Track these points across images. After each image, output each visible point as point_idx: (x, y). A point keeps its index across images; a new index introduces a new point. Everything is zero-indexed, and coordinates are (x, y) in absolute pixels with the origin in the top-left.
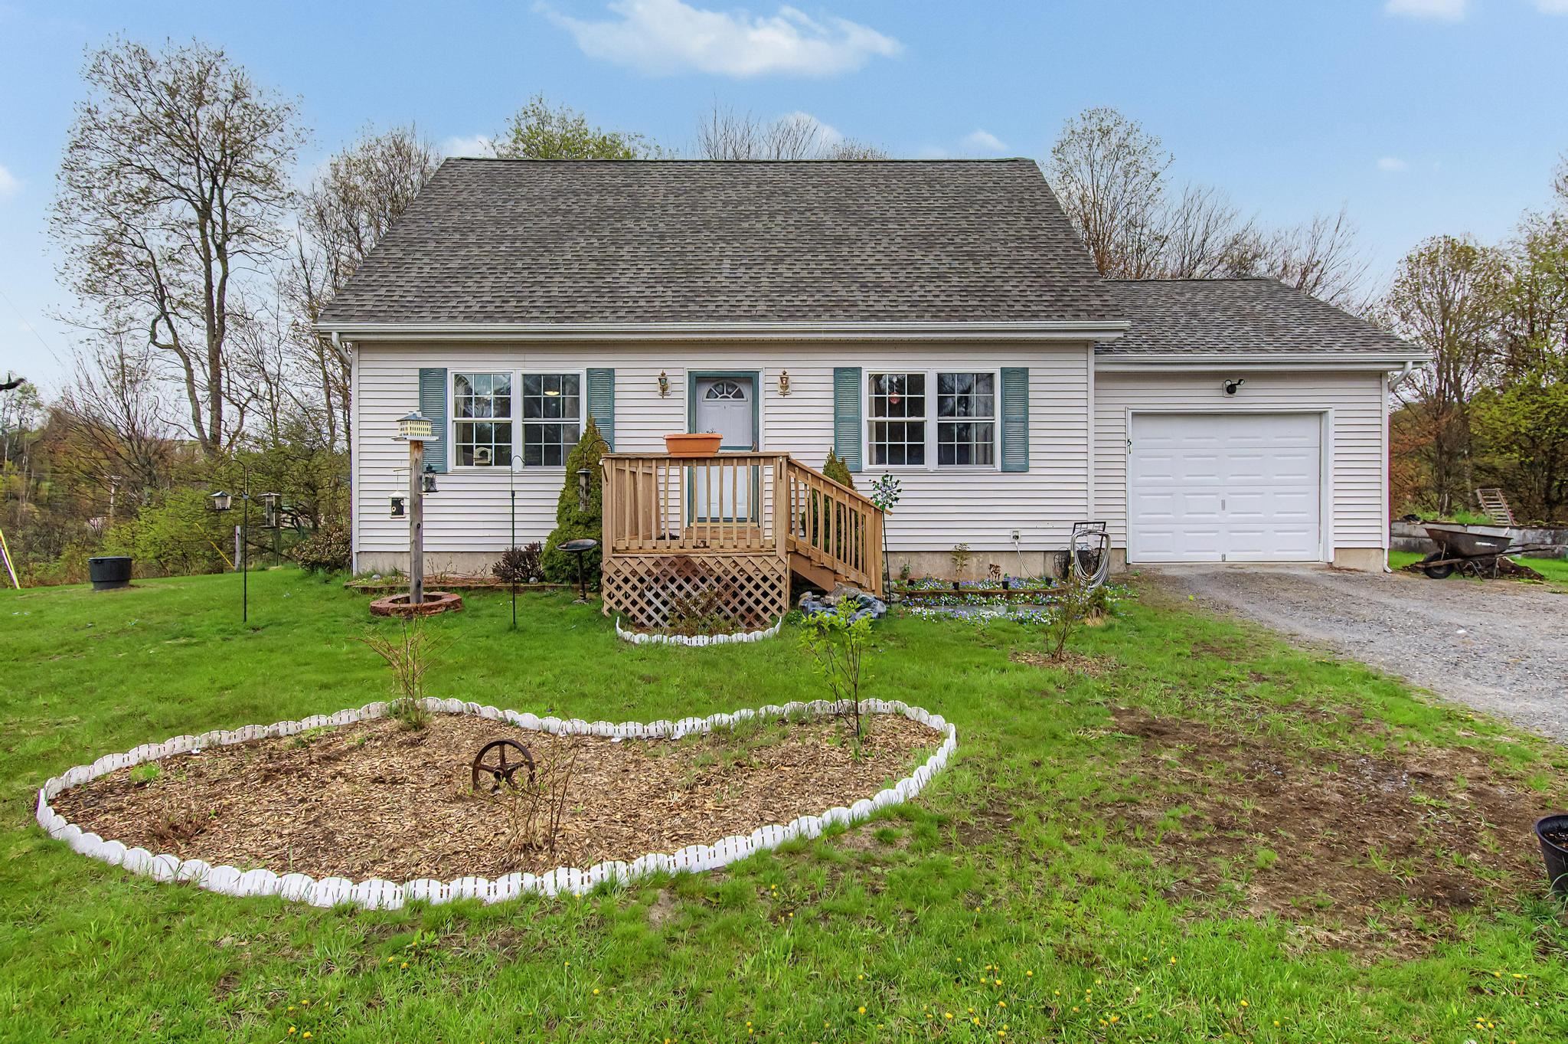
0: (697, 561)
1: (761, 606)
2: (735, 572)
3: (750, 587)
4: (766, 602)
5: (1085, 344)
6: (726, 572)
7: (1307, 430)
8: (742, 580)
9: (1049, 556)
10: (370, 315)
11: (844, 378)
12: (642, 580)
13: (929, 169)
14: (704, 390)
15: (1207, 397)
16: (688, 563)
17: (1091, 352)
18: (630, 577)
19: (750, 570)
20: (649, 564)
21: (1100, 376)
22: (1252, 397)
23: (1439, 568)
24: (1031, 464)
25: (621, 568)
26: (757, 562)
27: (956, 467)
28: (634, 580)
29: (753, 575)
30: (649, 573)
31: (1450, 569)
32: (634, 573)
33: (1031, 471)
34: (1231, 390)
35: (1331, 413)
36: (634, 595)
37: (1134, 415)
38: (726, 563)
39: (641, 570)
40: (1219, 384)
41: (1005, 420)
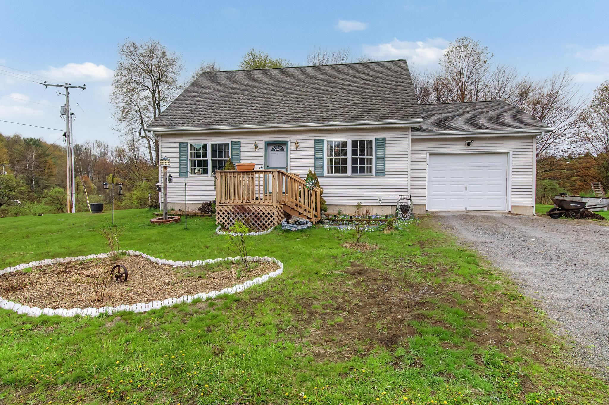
0: (246, 207)
1: (267, 223)
2: (258, 211)
3: (264, 216)
4: (269, 222)
5: (407, 129)
6: (256, 211)
7: (500, 160)
8: (261, 214)
9: (393, 207)
10: (163, 125)
11: (319, 143)
12: (228, 213)
13: (366, 65)
14: (270, 148)
15: (460, 147)
16: (243, 208)
17: (410, 131)
18: (225, 212)
19: (264, 210)
20: (231, 208)
21: (413, 140)
22: (476, 147)
23: (555, 214)
24: (386, 173)
25: (222, 209)
26: (266, 208)
27: (358, 174)
28: (226, 213)
29: (265, 213)
30: (231, 211)
31: (559, 216)
32: (226, 211)
33: (386, 176)
34: (469, 144)
35: (511, 153)
36: (226, 218)
37: (430, 154)
38: (256, 208)
39: (228, 210)
40: (464, 142)
41: (377, 158)
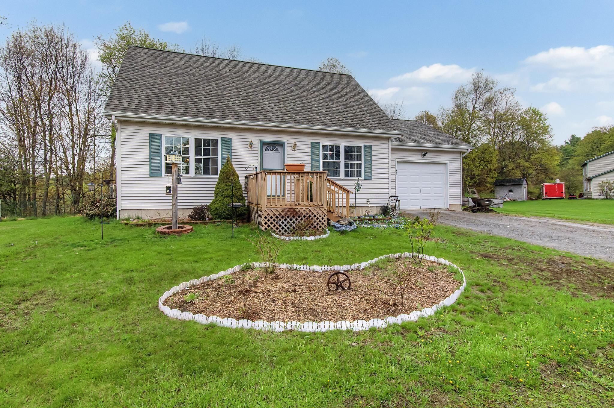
0: (297, 210)
2: (310, 214)
3: (315, 219)
4: (320, 224)
5: (388, 139)
6: (307, 214)
7: (441, 168)
8: (312, 216)
9: (378, 207)
10: (126, 110)
11: (314, 145)
12: (277, 217)
15: (417, 157)
16: (294, 210)
17: (390, 141)
18: (273, 216)
19: (315, 213)
20: (280, 211)
21: (393, 149)
22: (430, 158)
23: (475, 209)
24: (373, 177)
25: (270, 213)
26: (318, 210)
27: (349, 178)
28: (274, 217)
29: (316, 215)
30: (280, 214)
31: (478, 210)
32: (274, 215)
33: (373, 180)
34: (424, 155)
35: (449, 164)
36: (274, 223)
37: (399, 162)
38: (307, 211)
39: (277, 214)
40: (420, 153)
41: (365, 163)
